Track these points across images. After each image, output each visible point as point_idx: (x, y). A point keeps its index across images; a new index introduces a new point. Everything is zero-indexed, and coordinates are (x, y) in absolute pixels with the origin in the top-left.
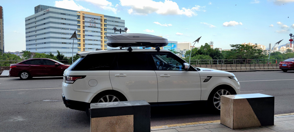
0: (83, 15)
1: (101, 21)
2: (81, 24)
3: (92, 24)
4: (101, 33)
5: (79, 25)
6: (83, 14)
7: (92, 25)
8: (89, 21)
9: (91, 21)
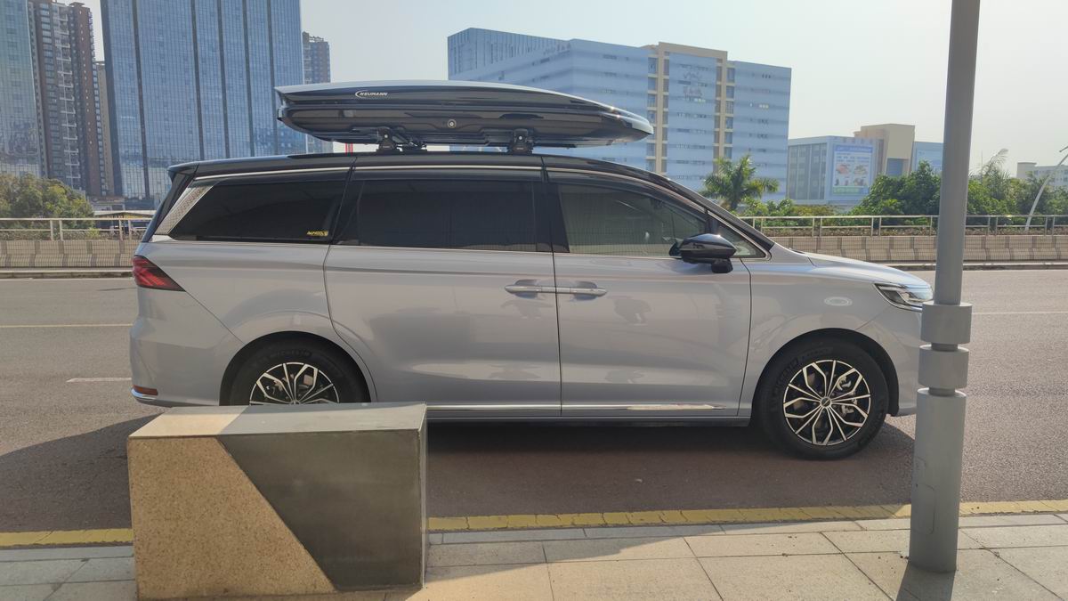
0: (667, 58)
1: (719, 77)
2: (661, 93)
3: (689, 87)
4: (716, 121)
5: (654, 95)
6: (667, 53)
7: (691, 92)
8: (683, 79)
9: (688, 79)
